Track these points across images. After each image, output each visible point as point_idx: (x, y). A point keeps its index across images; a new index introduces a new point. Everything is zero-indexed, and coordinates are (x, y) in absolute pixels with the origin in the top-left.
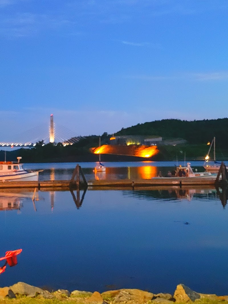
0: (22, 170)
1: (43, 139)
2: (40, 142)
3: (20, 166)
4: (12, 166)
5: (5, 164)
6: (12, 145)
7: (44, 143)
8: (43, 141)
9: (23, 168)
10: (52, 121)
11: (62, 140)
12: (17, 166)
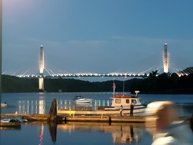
0: (140, 104)
1: (157, 70)
2: (153, 72)
3: (137, 100)
4: (130, 100)
5: (123, 98)
6: (126, 75)
7: (158, 74)
8: (156, 71)
9: (140, 102)
10: (166, 51)
11: (177, 71)
12: (135, 100)
